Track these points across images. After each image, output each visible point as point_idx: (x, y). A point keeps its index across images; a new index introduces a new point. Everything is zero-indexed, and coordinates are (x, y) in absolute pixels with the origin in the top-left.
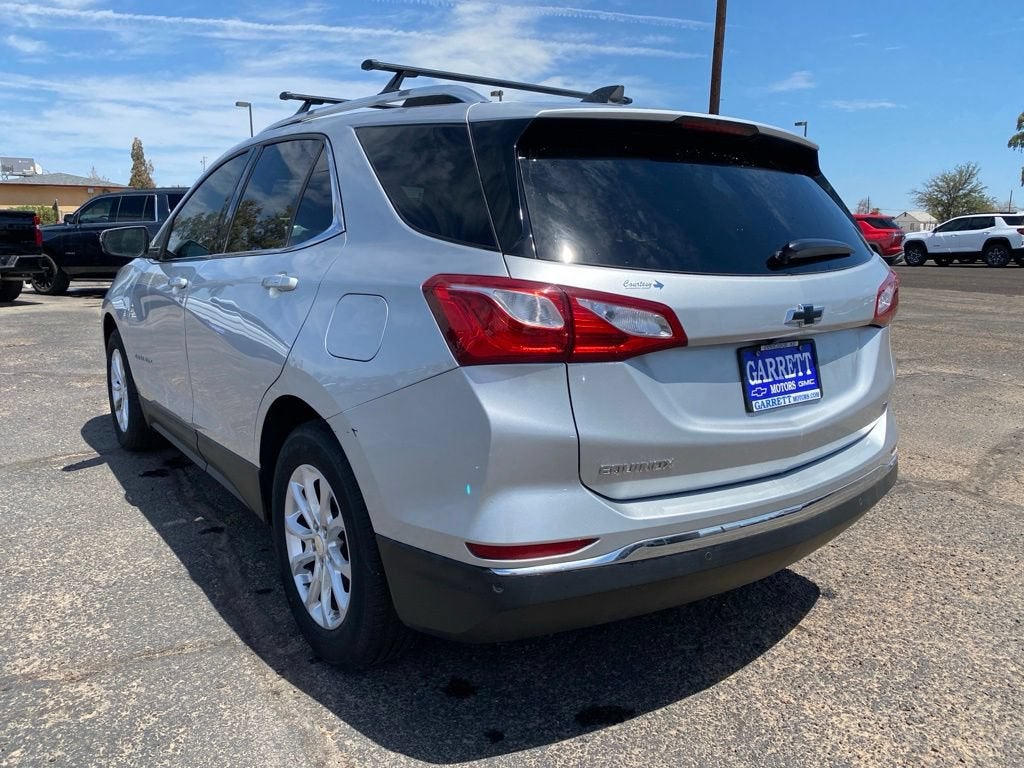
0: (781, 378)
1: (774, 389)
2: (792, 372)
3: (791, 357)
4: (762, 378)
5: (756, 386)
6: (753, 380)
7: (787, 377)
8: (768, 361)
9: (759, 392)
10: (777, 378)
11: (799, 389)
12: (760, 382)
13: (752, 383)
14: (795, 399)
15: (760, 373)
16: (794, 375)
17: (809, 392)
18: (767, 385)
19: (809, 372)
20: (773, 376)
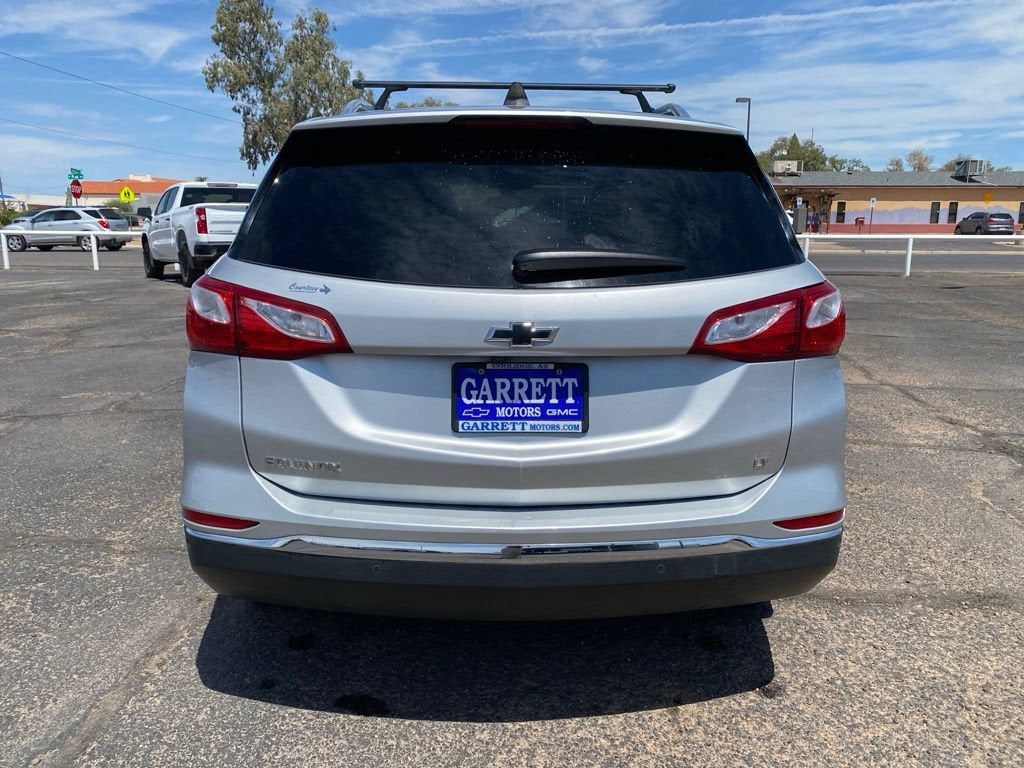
0: (517, 401)
1: (501, 412)
2: (538, 397)
3: (541, 381)
4: (485, 398)
5: (472, 405)
6: (469, 397)
7: (526, 401)
8: (499, 381)
9: (476, 412)
10: (508, 401)
11: (544, 417)
12: (480, 402)
13: (467, 401)
14: (532, 427)
15: (482, 393)
16: (542, 401)
17: (561, 423)
18: (493, 407)
19: (570, 400)
20: (503, 398)
